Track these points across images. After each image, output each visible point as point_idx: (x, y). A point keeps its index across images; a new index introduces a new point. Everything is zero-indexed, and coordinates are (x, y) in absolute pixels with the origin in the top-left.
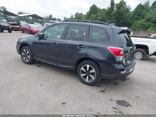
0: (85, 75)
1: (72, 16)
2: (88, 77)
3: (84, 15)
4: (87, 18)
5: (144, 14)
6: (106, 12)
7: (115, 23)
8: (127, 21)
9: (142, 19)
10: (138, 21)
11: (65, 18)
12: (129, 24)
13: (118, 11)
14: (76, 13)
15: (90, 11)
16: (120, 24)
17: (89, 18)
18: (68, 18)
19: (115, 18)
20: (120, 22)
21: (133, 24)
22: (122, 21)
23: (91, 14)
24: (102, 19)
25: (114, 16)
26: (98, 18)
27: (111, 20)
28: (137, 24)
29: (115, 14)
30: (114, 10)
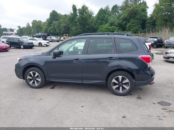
0: (117, 86)
1: (29, 24)
2: (121, 88)
3: (43, 23)
4: (48, 25)
5: (107, 18)
6: (69, 18)
7: (81, 29)
8: (92, 26)
9: (106, 23)
10: (103, 25)
11: (19, 27)
12: (95, 29)
13: (82, 17)
14: (33, 21)
15: (50, 17)
16: (86, 30)
17: (51, 26)
18: (24, 27)
19: (80, 23)
20: (85, 28)
21: (98, 29)
22: (87, 27)
23: (52, 21)
24: (66, 25)
25: (79, 22)
26: (61, 25)
27: (76, 26)
28: (103, 29)
29: (79, 20)
30: (77, 15)
